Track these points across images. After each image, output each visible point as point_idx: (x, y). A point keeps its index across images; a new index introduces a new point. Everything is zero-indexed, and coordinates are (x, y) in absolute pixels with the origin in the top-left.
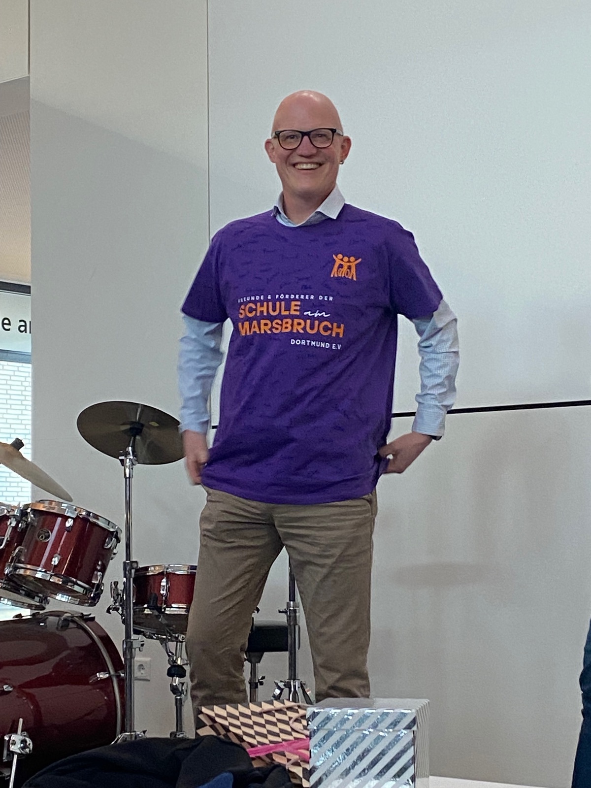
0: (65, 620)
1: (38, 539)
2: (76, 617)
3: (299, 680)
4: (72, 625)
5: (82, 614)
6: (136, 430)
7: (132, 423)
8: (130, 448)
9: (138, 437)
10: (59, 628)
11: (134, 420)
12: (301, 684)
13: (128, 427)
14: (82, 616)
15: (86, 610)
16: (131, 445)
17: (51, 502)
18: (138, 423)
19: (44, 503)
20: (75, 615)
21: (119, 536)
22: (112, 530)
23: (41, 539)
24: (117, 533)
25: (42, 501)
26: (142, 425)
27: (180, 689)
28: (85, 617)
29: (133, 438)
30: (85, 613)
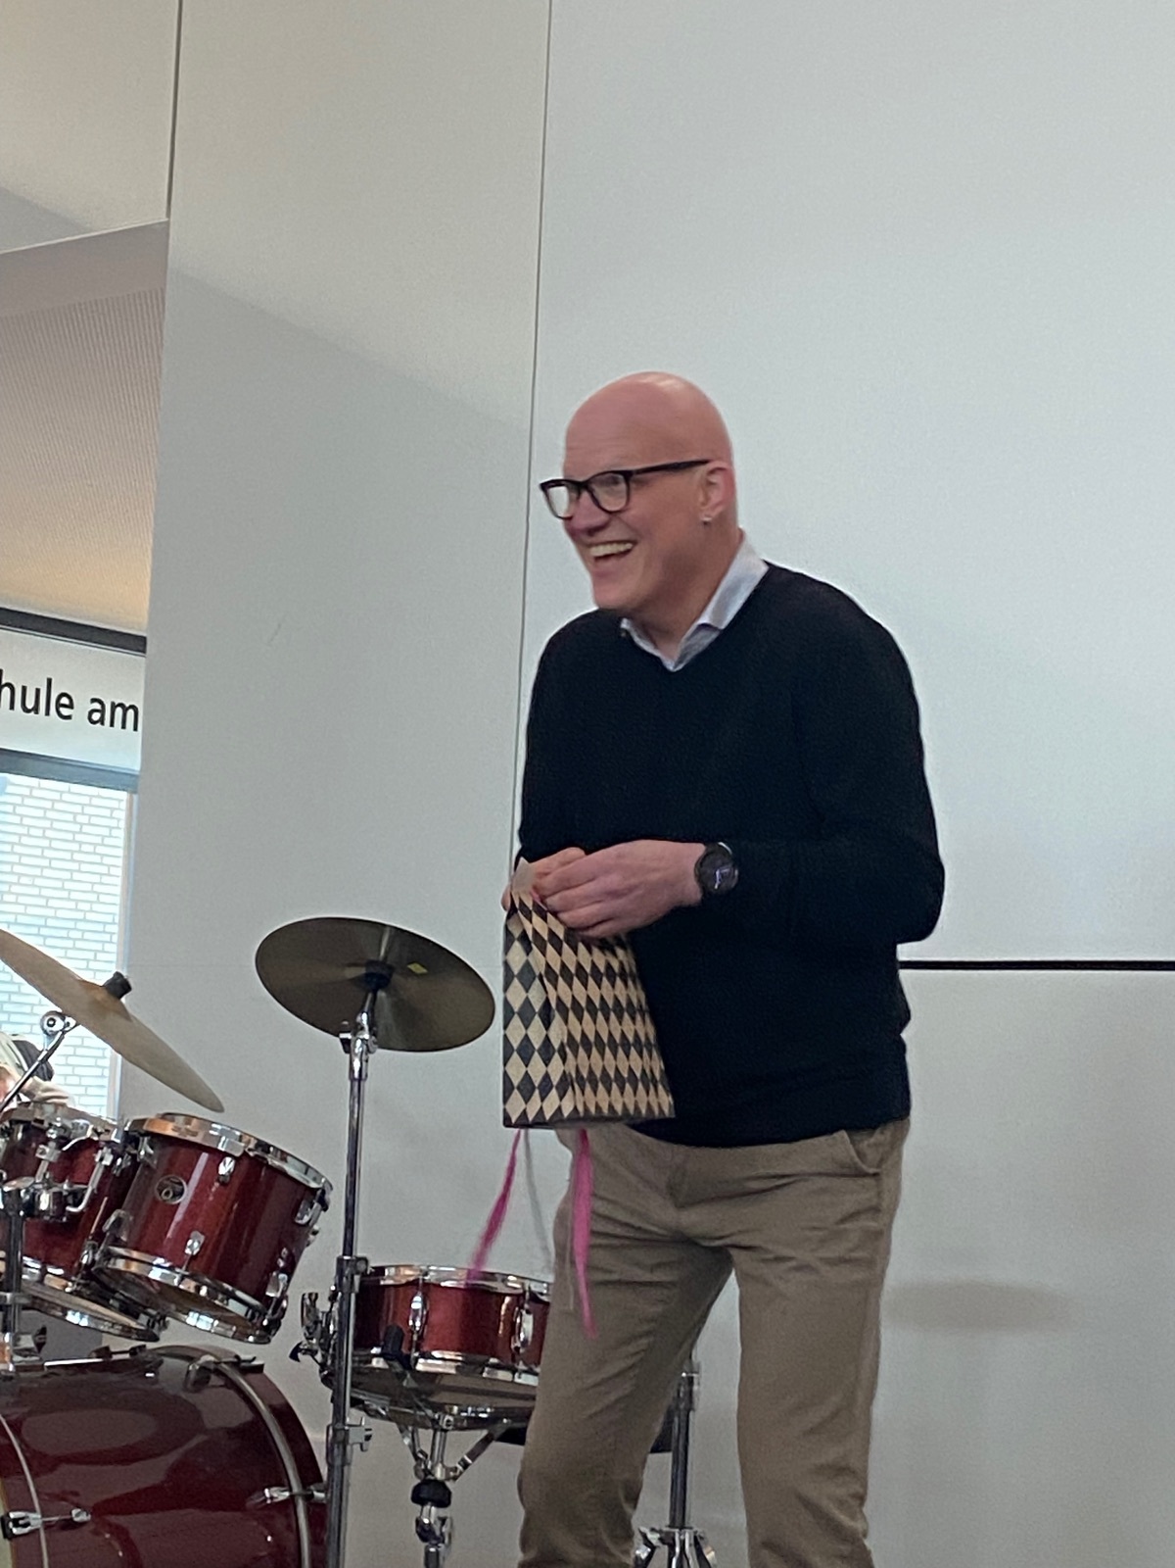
0: (204, 1368)
1: (159, 1199)
2: (225, 1363)
3: (691, 1528)
4: (215, 1380)
5: (237, 1357)
6: (378, 979)
7: (370, 963)
8: (364, 1017)
9: (381, 994)
10: (189, 1386)
11: (372, 958)
12: (695, 1538)
13: (362, 971)
14: (237, 1363)
15: (247, 1350)
16: (366, 1009)
17: (189, 1118)
18: (383, 963)
19: (173, 1121)
20: (224, 1360)
21: (327, 1197)
22: (313, 1185)
23: (165, 1198)
24: (324, 1192)
25: (168, 1116)
26: (391, 969)
27: (438, 1533)
28: (243, 1364)
29: (370, 996)
30: (243, 1357)
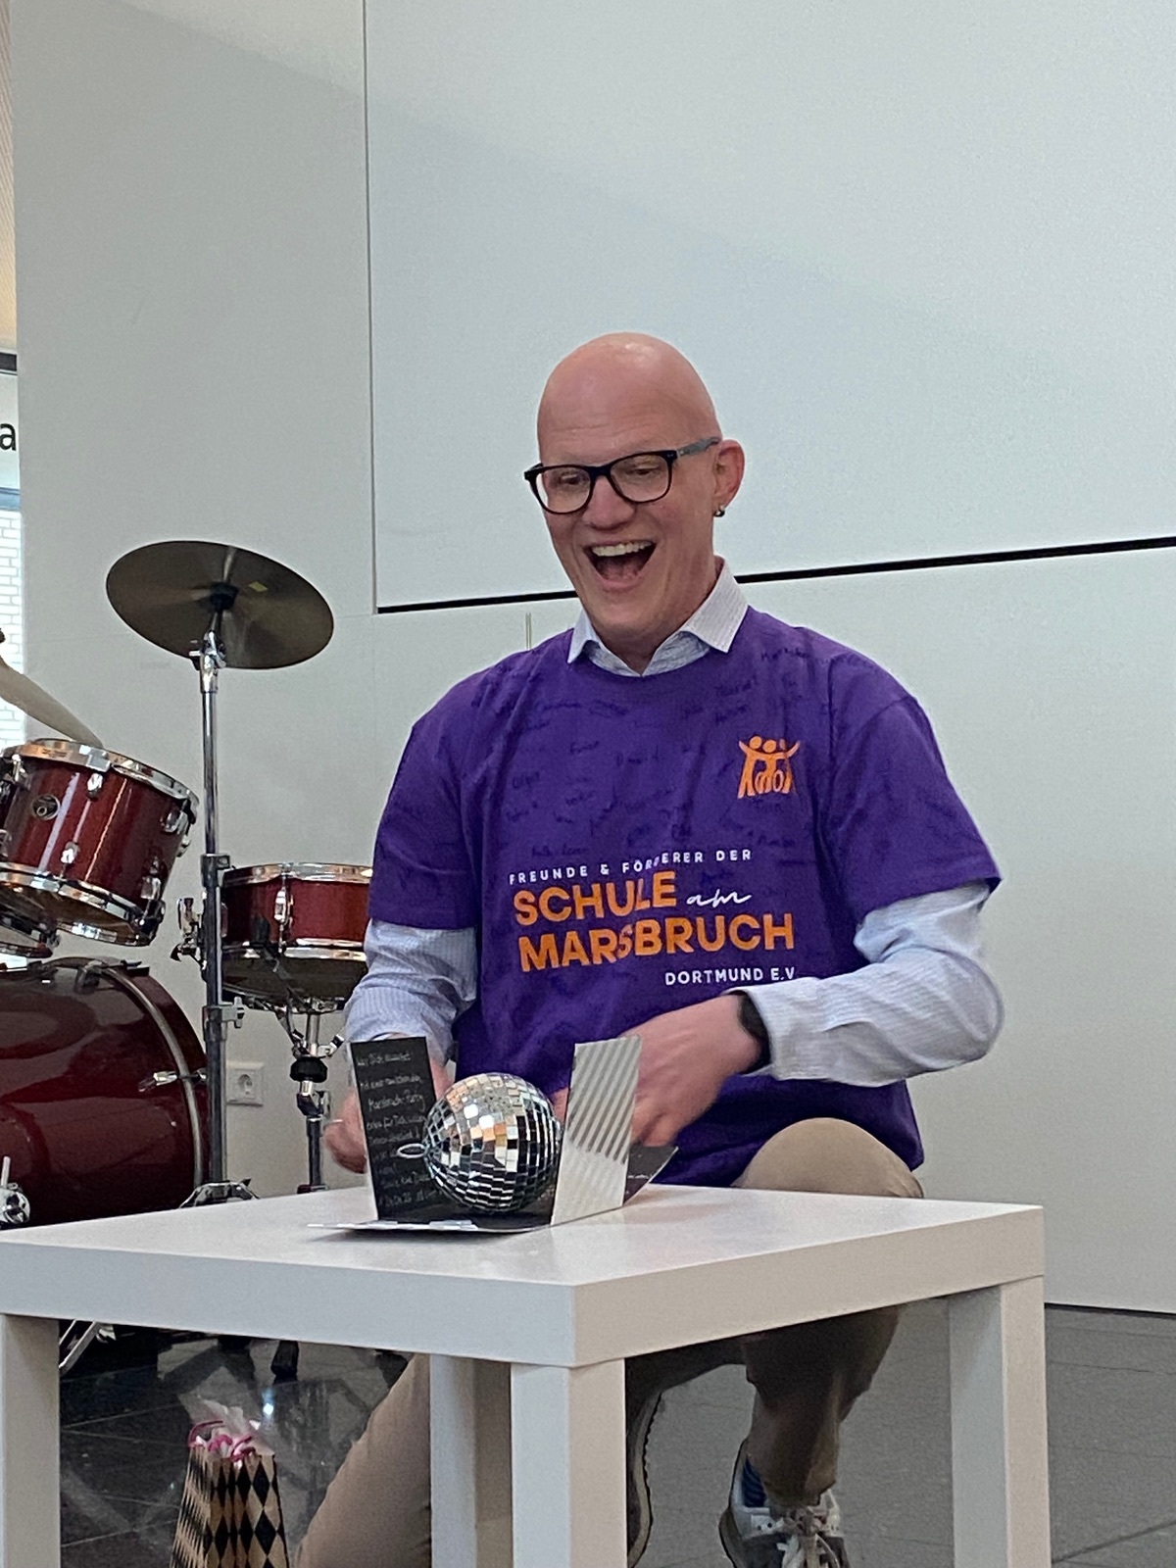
0: (90, 974)
1: (34, 815)
2: (112, 967)
4: (103, 983)
5: (124, 962)
6: (223, 599)
7: (215, 586)
8: (212, 635)
9: (225, 614)
10: (80, 989)
11: (219, 580)
13: (205, 594)
14: (124, 967)
15: (131, 954)
16: (213, 628)
17: (58, 742)
18: (227, 585)
19: (43, 745)
20: (111, 965)
21: (192, 808)
22: (178, 796)
23: (40, 815)
24: (189, 802)
25: (40, 742)
26: (236, 591)
27: (317, 1104)
28: (129, 968)
29: (216, 615)
30: (128, 961)
